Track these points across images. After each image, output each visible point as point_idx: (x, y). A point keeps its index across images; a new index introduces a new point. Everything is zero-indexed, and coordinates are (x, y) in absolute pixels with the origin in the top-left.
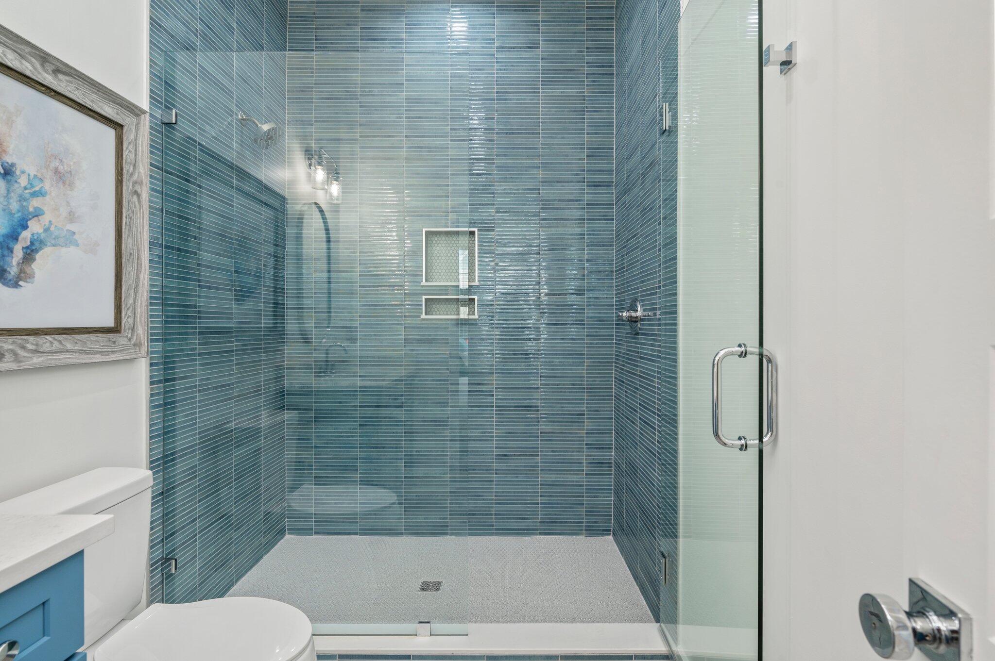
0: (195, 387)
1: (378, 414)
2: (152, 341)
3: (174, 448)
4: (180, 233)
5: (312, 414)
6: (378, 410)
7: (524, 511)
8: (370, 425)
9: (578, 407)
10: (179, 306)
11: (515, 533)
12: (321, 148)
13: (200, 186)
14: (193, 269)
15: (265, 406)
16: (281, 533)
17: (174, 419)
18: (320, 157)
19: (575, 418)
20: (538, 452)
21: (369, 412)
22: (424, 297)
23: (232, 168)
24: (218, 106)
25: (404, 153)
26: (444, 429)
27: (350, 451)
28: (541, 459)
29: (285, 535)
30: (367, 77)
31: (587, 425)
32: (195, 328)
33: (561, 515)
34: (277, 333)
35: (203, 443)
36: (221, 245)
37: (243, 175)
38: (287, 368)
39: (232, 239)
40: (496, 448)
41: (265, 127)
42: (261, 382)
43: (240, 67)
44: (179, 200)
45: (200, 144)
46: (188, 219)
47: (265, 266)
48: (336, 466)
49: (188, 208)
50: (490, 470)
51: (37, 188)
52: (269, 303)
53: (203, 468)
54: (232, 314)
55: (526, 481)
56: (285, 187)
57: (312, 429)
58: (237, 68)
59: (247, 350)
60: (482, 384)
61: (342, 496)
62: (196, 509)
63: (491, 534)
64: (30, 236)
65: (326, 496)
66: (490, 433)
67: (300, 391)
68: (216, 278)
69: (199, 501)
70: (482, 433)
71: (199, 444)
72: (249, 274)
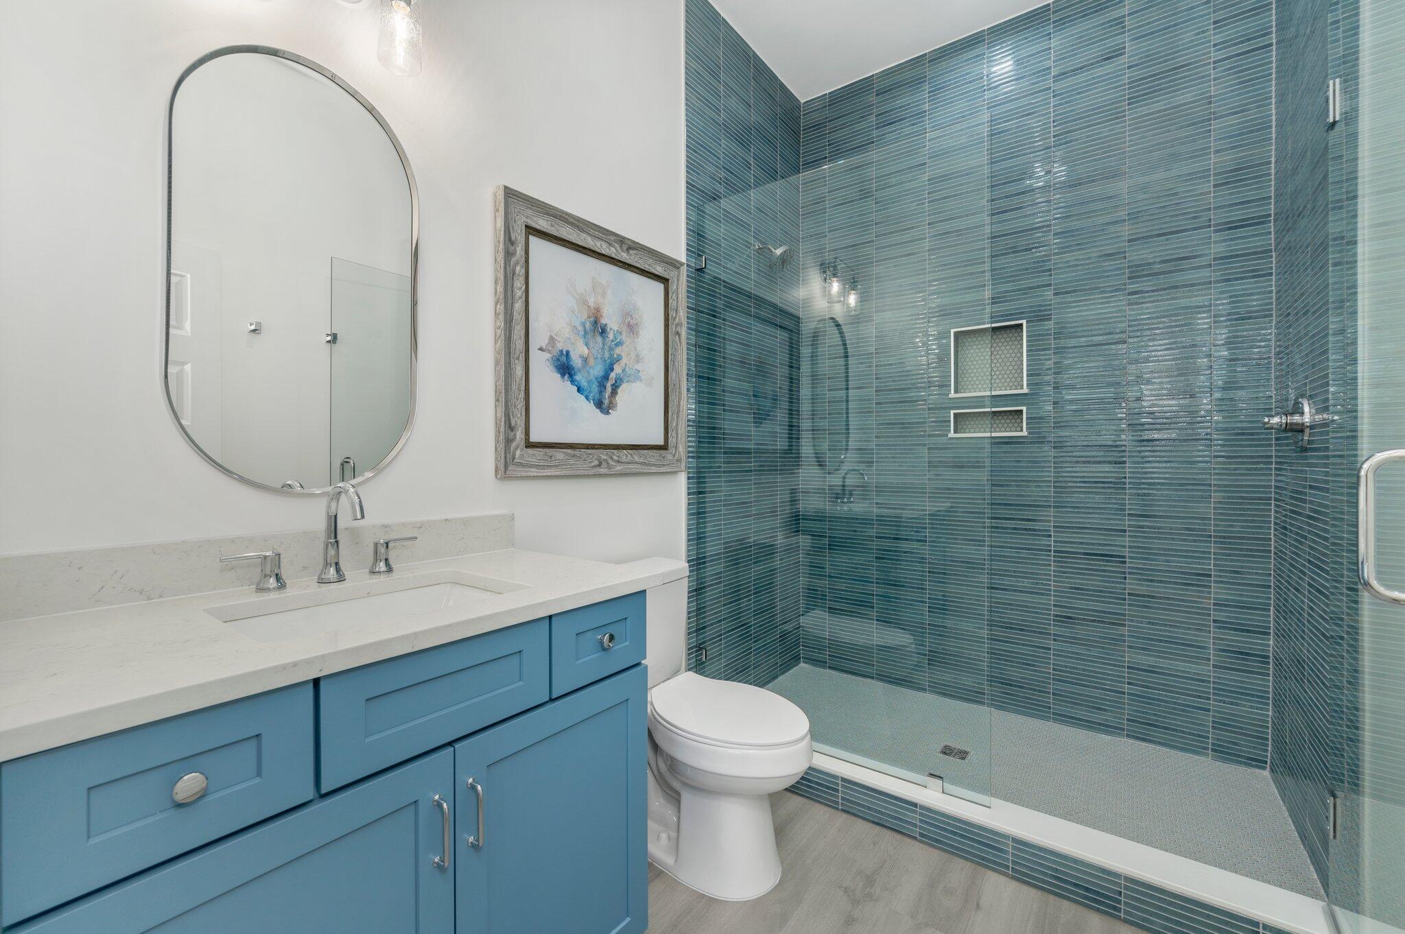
0: (720, 501)
1: (896, 547)
2: (689, 457)
3: (705, 553)
4: (709, 364)
5: (826, 541)
6: (896, 543)
7: (1100, 698)
8: (888, 559)
9: (1199, 563)
10: (709, 428)
11: (1085, 726)
12: (836, 258)
13: (724, 320)
14: (719, 395)
15: (780, 527)
16: (796, 660)
17: (705, 527)
18: (835, 267)
19: (1193, 579)
20: (1125, 620)
21: (887, 544)
22: (952, 412)
23: (750, 297)
24: (738, 242)
25: (926, 244)
26: (981, 573)
27: (866, 586)
28: (1129, 631)
29: (800, 662)
30: (884, 168)
31: (1216, 591)
32: (721, 448)
33: (1165, 717)
34: (791, 456)
35: (727, 553)
36: (741, 371)
37: (760, 301)
38: (802, 492)
39: (750, 364)
40: (1055, 605)
41: (779, 252)
42: (776, 503)
43: (757, 200)
44: (708, 334)
45: (724, 281)
46: (715, 351)
47: (780, 388)
48: (851, 600)
49: (715, 341)
50: (1046, 634)
51: (618, 340)
52: (785, 425)
53: (727, 576)
54: (750, 435)
55: (1104, 658)
56: (799, 307)
57: (826, 556)
58: (754, 201)
59: (764, 470)
60: (1034, 520)
61: (857, 633)
62: (721, 611)
63: (1047, 719)
64: (614, 376)
65: (840, 630)
66: (1045, 585)
67: (814, 516)
68: (737, 402)
69: (724, 605)
70: (1033, 583)
71: (724, 553)
72: (765, 398)
